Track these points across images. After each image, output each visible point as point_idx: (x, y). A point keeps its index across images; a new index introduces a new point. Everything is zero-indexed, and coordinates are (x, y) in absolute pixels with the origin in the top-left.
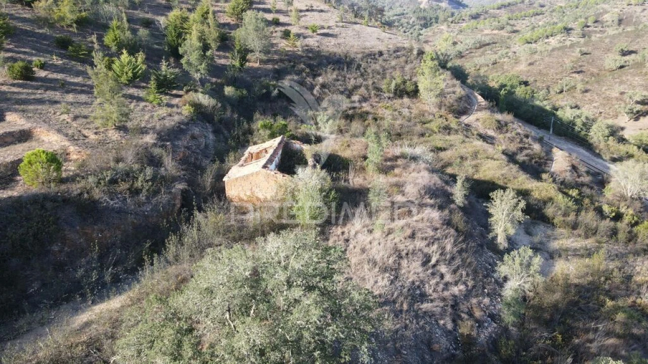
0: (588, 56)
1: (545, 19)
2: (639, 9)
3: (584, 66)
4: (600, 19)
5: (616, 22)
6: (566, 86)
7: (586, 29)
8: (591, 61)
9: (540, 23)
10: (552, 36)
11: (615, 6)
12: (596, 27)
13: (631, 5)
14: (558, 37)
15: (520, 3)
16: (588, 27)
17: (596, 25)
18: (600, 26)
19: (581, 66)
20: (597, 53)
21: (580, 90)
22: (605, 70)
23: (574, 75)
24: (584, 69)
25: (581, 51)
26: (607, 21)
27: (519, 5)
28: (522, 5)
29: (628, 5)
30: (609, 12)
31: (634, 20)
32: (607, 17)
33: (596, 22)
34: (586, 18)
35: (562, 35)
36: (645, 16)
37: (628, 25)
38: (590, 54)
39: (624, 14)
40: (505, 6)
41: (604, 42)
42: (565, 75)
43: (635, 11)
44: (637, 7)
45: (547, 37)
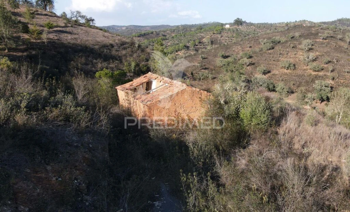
0: (206, 59)
1: (171, 42)
2: (219, 36)
3: (206, 65)
4: (201, 41)
5: (210, 43)
6: (202, 76)
7: (196, 47)
8: (208, 62)
9: (169, 44)
10: (179, 51)
11: (207, 34)
12: (201, 46)
13: (215, 34)
14: (183, 51)
15: (151, 34)
16: (197, 45)
17: (200, 44)
18: (203, 45)
19: (205, 65)
20: (210, 58)
21: (211, 78)
22: (217, 67)
23: (202, 70)
24: (207, 67)
25: (202, 57)
26: (205, 42)
27: (150, 35)
28: (152, 34)
29: (213, 34)
30: (205, 38)
31: (218, 42)
32: (204, 40)
33: (200, 43)
34: (194, 41)
35: (185, 50)
36: (223, 40)
37: (216, 44)
38: (207, 58)
39: (213, 39)
40: (142, 35)
41: (211, 52)
42: (197, 71)
43: (218, 37)
44: (218, 35)
45: (177, 51)
